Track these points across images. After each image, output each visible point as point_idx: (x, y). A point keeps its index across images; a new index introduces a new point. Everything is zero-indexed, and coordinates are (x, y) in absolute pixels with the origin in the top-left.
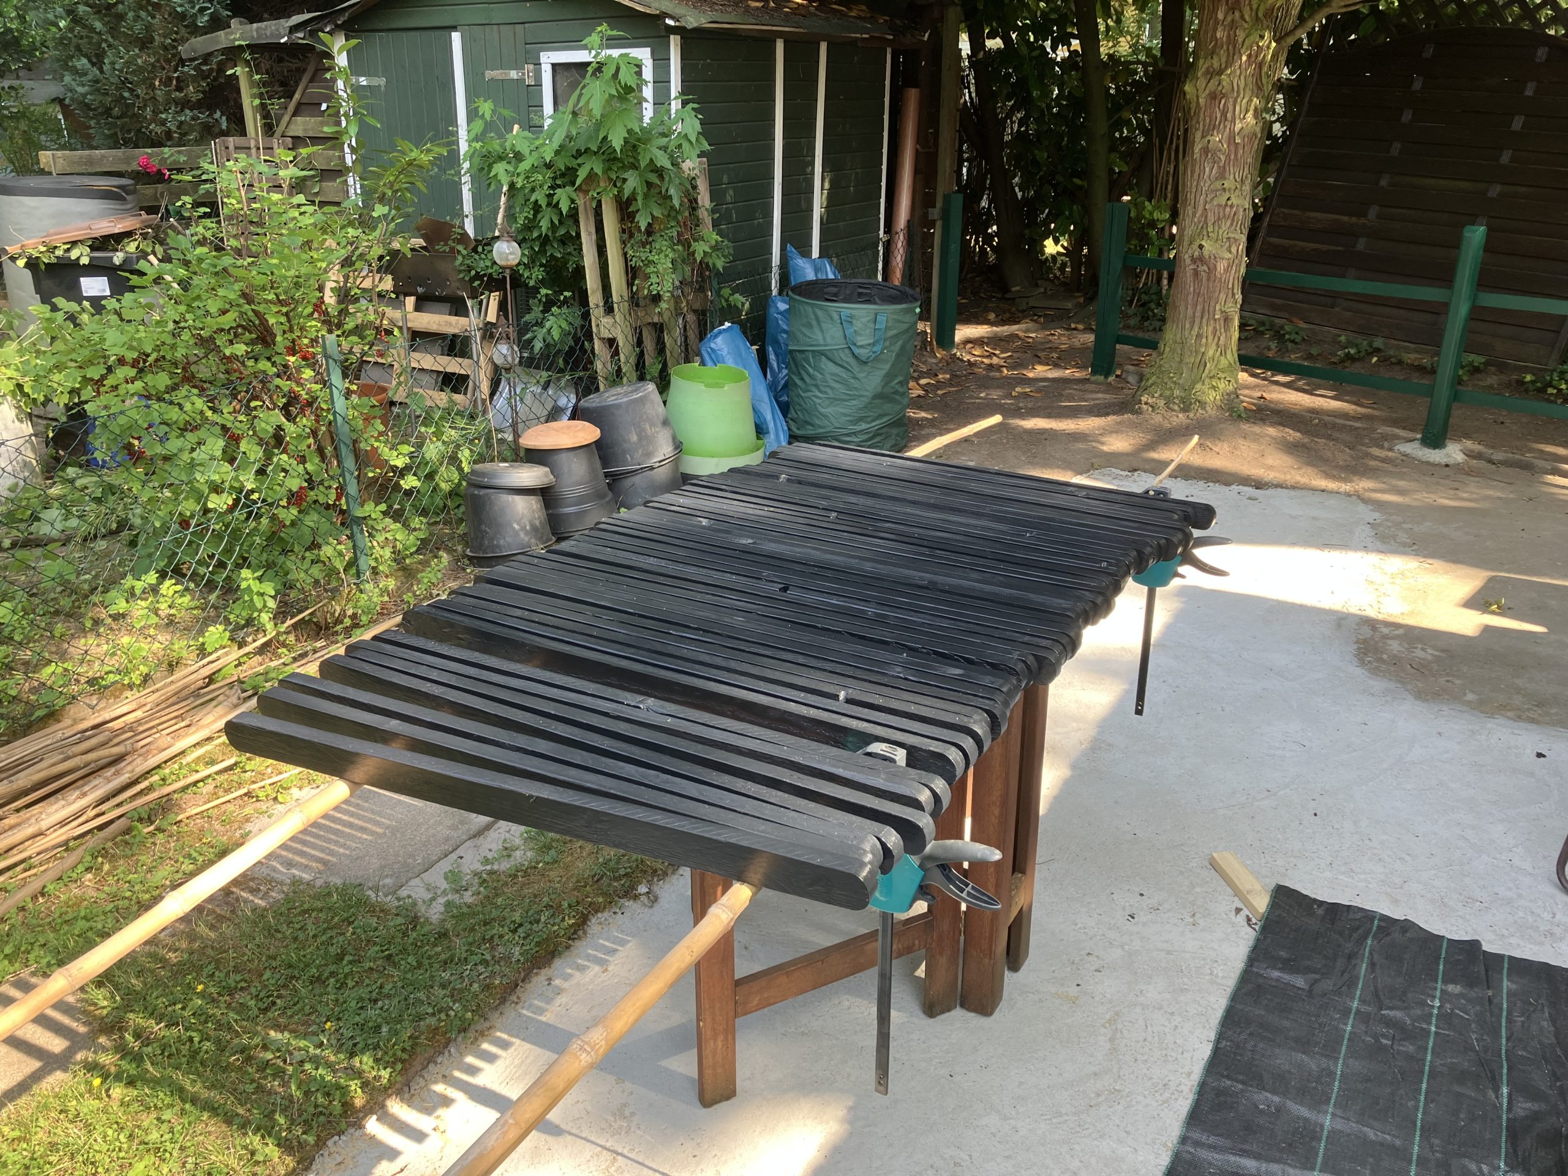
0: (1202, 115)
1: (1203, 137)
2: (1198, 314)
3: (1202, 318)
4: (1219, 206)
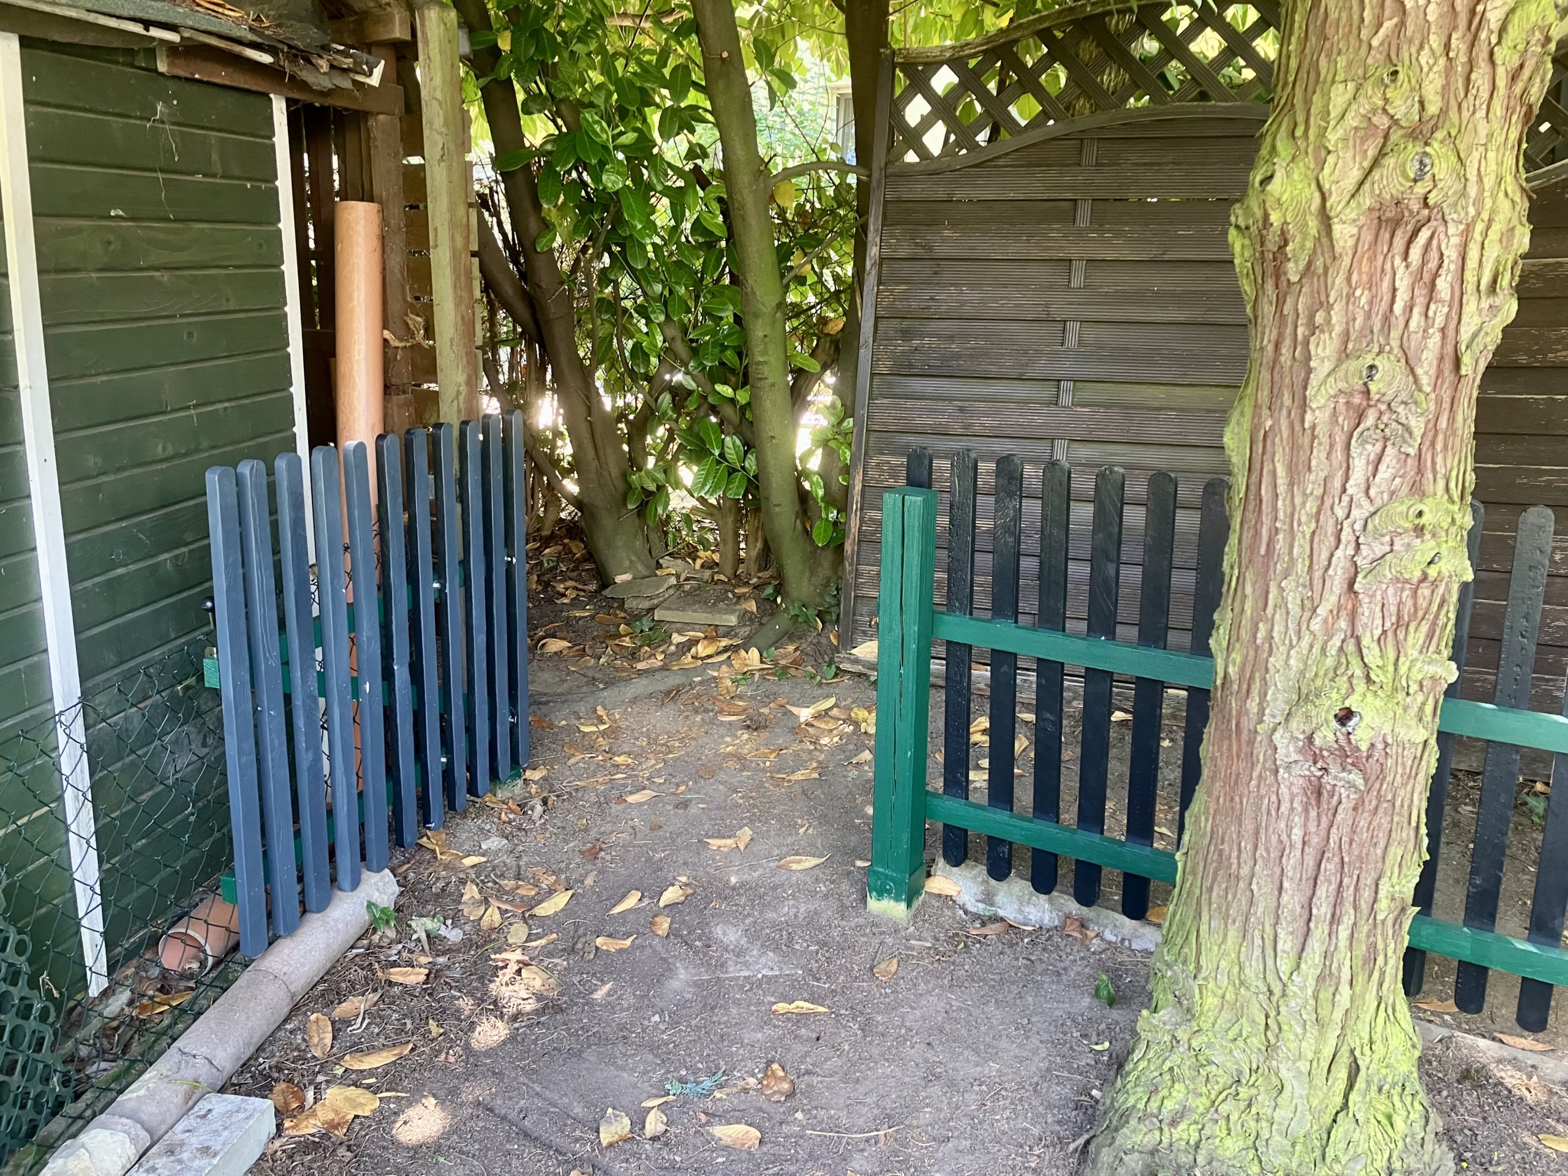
0: (1338, 281)
1: (1344, 354)
2: (1322, 909)
3: (1335, 919)
4: (1399, 581)
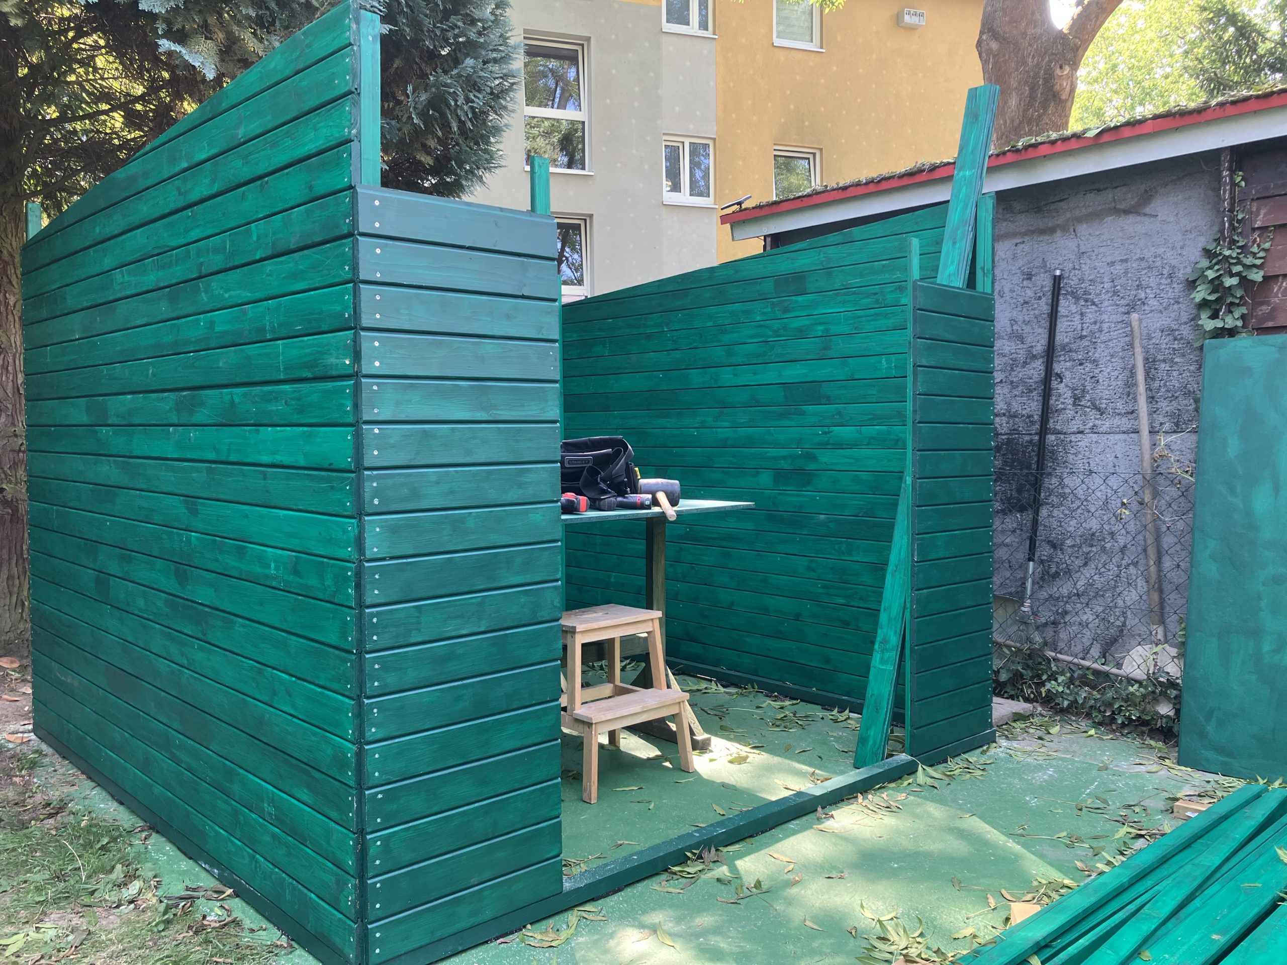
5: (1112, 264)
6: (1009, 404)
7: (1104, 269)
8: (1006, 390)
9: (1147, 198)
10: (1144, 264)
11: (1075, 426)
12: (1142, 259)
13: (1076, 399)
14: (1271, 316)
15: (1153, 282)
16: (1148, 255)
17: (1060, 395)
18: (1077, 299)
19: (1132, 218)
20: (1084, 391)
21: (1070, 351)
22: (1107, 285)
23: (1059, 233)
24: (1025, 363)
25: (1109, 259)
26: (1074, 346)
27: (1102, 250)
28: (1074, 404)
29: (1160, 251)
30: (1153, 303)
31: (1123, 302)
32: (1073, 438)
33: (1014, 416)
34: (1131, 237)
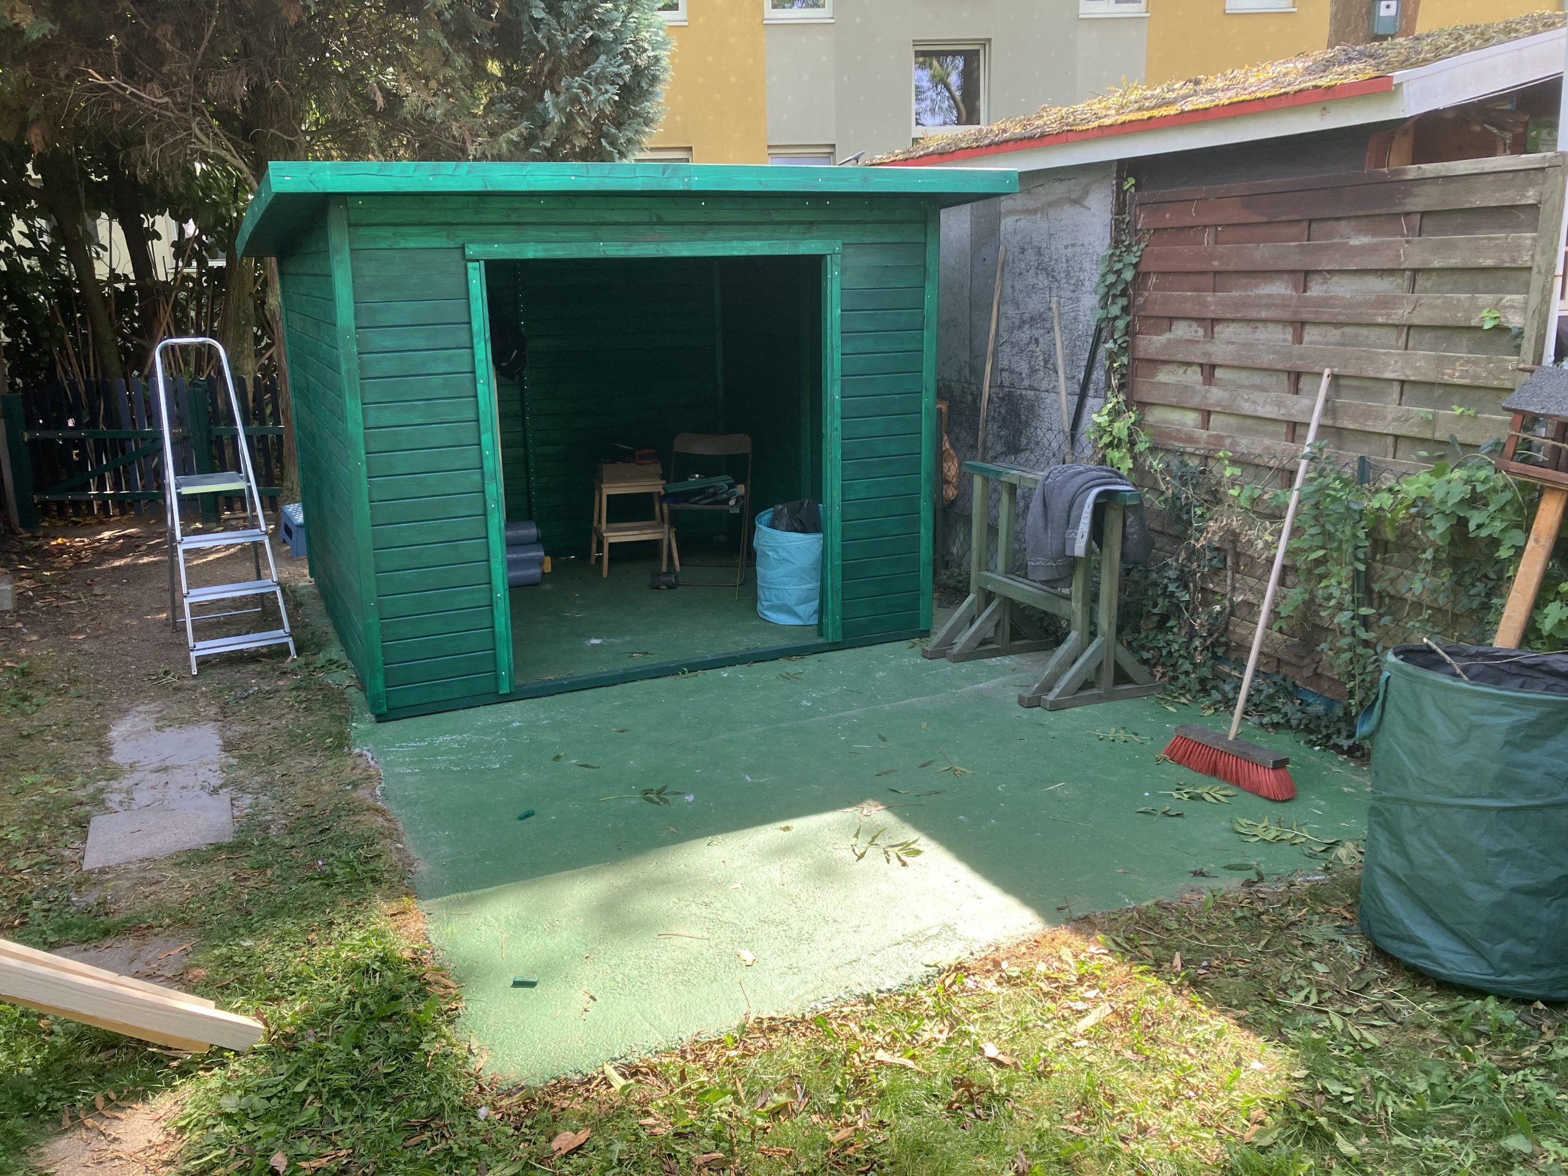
5: (1066, 247)
6: (1010, 362)
7: (1062, 251)
8: (1008, 350)
9: (1086, 193)
10: (1084, 251)
11: (1044, 385)
12: (1082, 245)
13: (1046, 362)
14: (1143, 307)
15: (1087, 265)
16: (1086, 243)
17: (1037, 357)
18: (1048, 275)
19: (1078, 208)
20: (1049, 355)
21: (1044, 320)
22: (1064, 265)
23: (1039, 215)
24: (1020, 327)
25: (1065, 243)
26: (1045, 316)
27: (1062, 233)
28: (1045, 367)
29: (1092, 239)
30: (1087, 284)
31: (1072, 281)
32: (1044, 395)
33: (1012, 372)
34: (1077, 226)
